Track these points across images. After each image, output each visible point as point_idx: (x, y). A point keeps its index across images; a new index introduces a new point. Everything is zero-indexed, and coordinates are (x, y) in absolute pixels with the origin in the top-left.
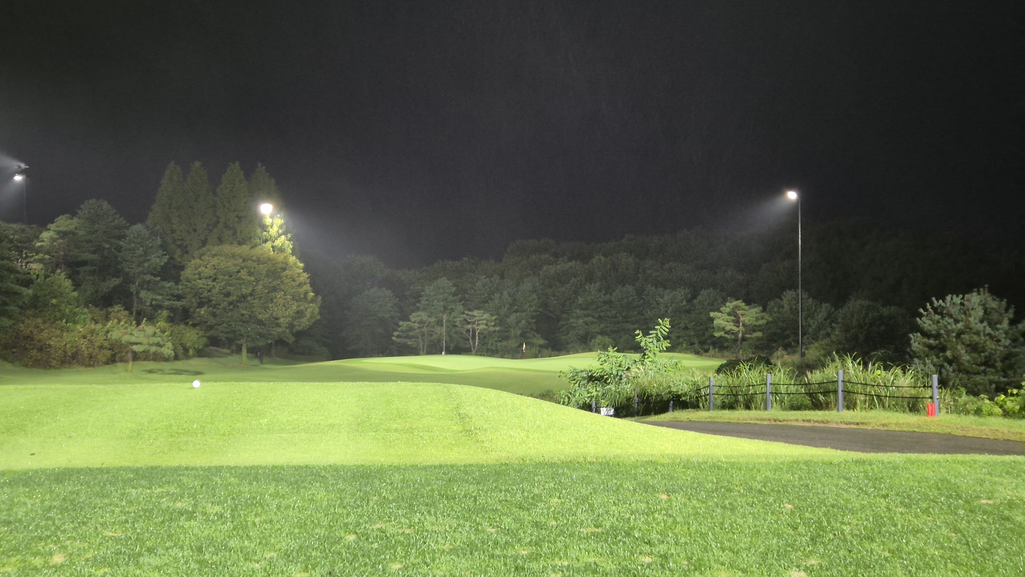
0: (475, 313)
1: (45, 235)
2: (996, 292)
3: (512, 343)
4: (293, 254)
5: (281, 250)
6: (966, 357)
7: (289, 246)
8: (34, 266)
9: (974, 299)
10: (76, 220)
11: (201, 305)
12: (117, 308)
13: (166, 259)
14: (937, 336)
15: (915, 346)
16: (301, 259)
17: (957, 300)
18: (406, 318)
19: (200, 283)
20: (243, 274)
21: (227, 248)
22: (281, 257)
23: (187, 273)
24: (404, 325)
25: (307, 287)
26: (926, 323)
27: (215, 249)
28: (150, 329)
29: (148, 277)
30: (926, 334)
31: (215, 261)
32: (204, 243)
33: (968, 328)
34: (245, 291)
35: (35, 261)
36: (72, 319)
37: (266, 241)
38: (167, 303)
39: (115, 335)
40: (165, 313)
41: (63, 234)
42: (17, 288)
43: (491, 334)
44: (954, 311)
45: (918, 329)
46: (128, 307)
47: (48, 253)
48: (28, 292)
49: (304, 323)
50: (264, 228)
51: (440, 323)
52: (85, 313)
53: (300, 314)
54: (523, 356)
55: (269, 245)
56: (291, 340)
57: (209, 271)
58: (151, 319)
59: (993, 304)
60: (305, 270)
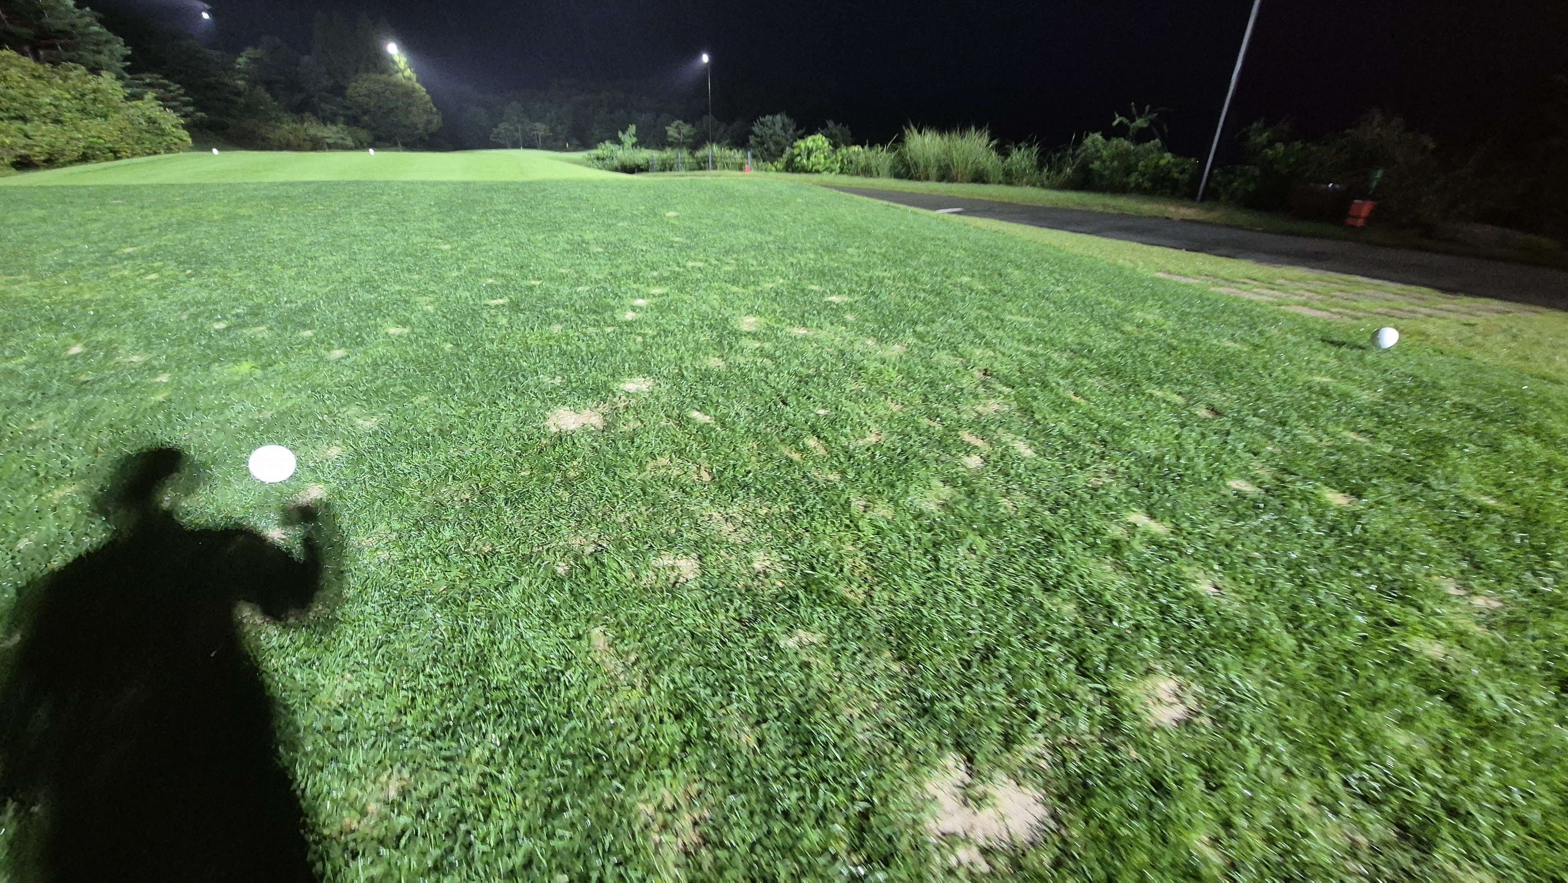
0: (537, 124)
1: (240, 60)
2: (789, 115)
3: (560, 143)
4: (418, 81)
5: (409, 79)
6: (773, 148)
7: (414, 77)
8: (239, 82)
9: (778, 117)
10: (259, 50)
11: (365, 114)
12: (307, 114)
13: (332, 81)
14: (762, 137)
15: (752, 142)
16: (424, 84)
17: (771, 118)
18: (496, 126)
19: (360, 99)
20: (388, 94)
21: (374, 76)
22: (410, 84)
23: (349, 91)
24: (495, 131)
25: (431, 104)
26: (756, 129)
27: (365, 76)
28: (334, 129)
29: (323, 93)
30: (756, 136)
31: (366, 84)
32: (356, 71)
33: (775, 133)
34: (392, 106)
35: (241, 79)
36: (278, 119)
37: (397, 72)
38: (341, 112)
39: (312, 131)
40: (342, 118)
41: (254, 60)
42: (232, 97)
43: (548, 137)
44: (769, 124)
45: (753, 133)
46: (315, 113)
47: (247, 73)
48: (242, 100)
49: (433, 128)
50: (394, 62)
51: (517, 131)
52: (286, 117)
53: (429, 122)
54: (568, 151)
55: (400, 75)
56: (427, 138)
57: (363, 91)
58: (334, 122)
59: (786, 121)
60: (428, 92)
